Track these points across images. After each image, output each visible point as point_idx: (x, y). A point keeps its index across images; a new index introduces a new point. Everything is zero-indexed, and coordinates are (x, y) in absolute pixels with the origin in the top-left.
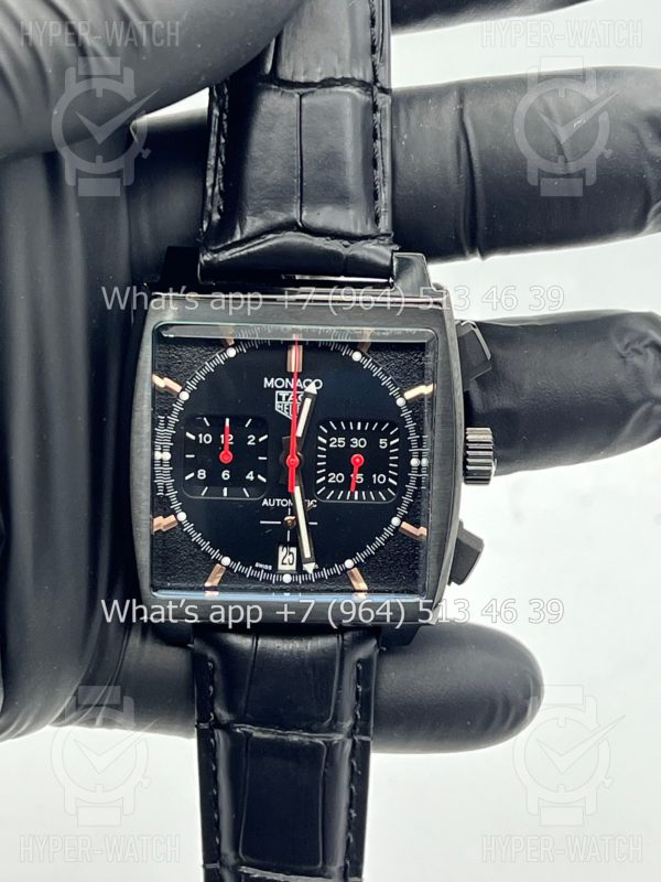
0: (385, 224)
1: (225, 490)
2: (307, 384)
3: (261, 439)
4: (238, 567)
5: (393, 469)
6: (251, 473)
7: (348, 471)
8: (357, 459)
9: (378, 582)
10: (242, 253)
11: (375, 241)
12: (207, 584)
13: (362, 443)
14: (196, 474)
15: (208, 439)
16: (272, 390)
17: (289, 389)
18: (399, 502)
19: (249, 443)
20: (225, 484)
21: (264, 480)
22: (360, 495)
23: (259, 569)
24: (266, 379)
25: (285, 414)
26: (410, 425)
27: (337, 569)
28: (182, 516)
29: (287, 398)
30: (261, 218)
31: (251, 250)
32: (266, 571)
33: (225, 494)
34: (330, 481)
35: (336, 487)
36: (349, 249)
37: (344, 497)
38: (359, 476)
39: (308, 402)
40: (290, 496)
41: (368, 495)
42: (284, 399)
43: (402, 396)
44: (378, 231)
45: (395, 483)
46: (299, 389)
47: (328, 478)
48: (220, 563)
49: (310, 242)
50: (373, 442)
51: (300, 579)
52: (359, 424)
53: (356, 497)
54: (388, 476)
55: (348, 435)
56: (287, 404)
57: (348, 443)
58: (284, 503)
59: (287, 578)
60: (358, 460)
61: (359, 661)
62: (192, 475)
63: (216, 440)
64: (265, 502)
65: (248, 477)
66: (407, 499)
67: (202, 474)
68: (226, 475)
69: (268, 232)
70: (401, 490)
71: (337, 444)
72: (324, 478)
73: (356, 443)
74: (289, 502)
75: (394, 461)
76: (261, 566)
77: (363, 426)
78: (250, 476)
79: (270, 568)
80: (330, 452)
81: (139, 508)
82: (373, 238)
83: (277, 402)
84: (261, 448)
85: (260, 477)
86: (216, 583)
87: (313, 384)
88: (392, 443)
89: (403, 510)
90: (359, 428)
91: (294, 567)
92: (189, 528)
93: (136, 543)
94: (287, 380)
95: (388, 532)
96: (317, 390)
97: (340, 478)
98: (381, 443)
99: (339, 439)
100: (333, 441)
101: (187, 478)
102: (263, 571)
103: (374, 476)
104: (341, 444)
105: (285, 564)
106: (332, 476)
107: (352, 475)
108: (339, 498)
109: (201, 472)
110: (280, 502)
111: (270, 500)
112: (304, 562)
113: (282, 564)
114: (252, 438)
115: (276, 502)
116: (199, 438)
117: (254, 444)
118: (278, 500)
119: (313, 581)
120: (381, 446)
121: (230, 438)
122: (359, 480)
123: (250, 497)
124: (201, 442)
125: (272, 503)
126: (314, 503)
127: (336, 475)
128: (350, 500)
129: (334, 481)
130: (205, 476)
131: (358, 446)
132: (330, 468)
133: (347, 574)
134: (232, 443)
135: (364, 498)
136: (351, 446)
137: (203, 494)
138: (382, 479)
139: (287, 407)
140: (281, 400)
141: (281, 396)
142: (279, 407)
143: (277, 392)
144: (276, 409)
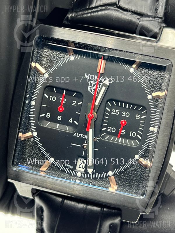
1: (58, 125)
2: (105, 80)
3: (79, 104)
4: (56, 164)
5: (140, 130)
6: (72, 119)
7: (118, 127)
9: (123, 185)
12: (41, 169)
13: (127, 115)
14: (46, 115)
15: (54, 99)
18: (140, 148)
19: (73, 104)
20: (58, 122)
21: (77, 124)
22: (122, 140)
23: (67, 167)
24: (86, 74)
25: (92, 93)
26: (153, 110)
27: (104, 175)
28: (35, 134)
32: (70, 169)
33: (57, 127)
34: (108, 130)
35: (111, 134)
36: (139, 21)
37: (114, 140)
38: (123, 131)
39: (104, 88)
40: (87, 133)
41: (125, 141)
42: (93, 85)
43: (151, 94)
44: (156, 15)
45: (140, 138)
46: (101, 81)
48: (49, 160)
51: (85, 176)
52: (128, 105)
53: (120, 141)
54: (138, 133)
55: (122, 109)
57: (121, 113)
58: (84, 137)
59: (79, 174)
60: (124, 123)
62: (44, 115)
63: (58, 100)
64: (75, 135)
65: (69, 121)
66: (145, 147)
67: (48, 115)
68: (59, 118)
70: (142, 142)
71: (115, 112)
72: (106, 128)
73: (125, 114)
74: (86, 137)
75: (141, 127)
76: (68, 165)
78: (71, 121)
79: (72, 167)
80: (111, 116)
83: (89, 86)
84: (78, 108)
85: (75, 122)
87: (108, 80)
88: (142, 117)
89: (141, 152)
90: (127, 107)
91: (84, 170)
92: (37, 140)
94: (96, 76)
95: (132, 161)
96: (109, 84)
97: (114, 130)
98: (137, 116)
99: (117, 110)
100: (113, 111)
101: (41, 116)
102: (68, 168)
103: (131, 132)
104: (117, 113)
105: (81, 168)
106: (110, 128)
107: (120, 130)
108: (111, 140)
109: (48, 114)
110: (82, 136)
111: (78, 134)
112: (87, 167)
113: (79, 167)
114: (75, 102)
115: (80, 135)
116: (50, 97)
117: (75, 105)
118: (82, 135)
119: (92, 178)
120: (136, 118)
121: (64, 100)
122: (123, 133)
123: (69, 131)
124: (51, 100)
125: (78, 136)
126: (98, 140)
127: (112, 128)
128: (116, 142)
129: (111, 131)
130: (49, 117)
131: (125, 116)
132: (110, 124)
133: (108, 178)
134: (65, 103)
135: (124, 142)
136: (122, 115)
137: (47, 125)
138: (134, 134)
139: (94, 89)
140: (91, 86)
141: (92, 84)
142: (90, 89)
143: (90, 81)
144: (88, 90)
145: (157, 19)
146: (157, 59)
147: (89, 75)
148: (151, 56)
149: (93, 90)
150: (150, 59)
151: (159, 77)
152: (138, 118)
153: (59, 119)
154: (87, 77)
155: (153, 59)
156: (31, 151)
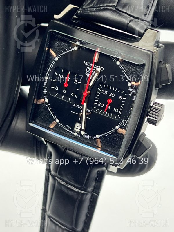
1: (63, 96)
2: (98, 67)
3: (79, 83)
4: (60, 124)
5: (121, 108)
6: (73, 93)
7: (105, 104)
8: (110, 101)
12: (50, 127)
13: (113, 95)
14: (55, 88)
16: (86, 66)
18: (120, 121)
19: (75, 83)
20: (64, 94)
22: (108, 114)
23: (67, 128)
24: (85, 62)
27: (93, 137)
28: (47, 101)
32: (69, 129)
33: (63, 98)
34: (98, 105)
35: (100, 108)
37: (102, 112)
39: (96, 74)
40: (82, 106)
41: (110, 115)
42: (89, 70)
43: (131, 83)
45: (121, 113)
46: (95, 69)
48: (55, 121)
50: (117, 96)
51: (80, 136)
52: (114, 88)
53: (106, 114)
54: (119, 110)
55: (109, 91)
56: (90, 72)
57: (108, 93)
59: (76, 134)
62: (54, 87)
64: (75, 105)
65: (71, 94)
68: (64, 91)
70: (122, 117)
71: (104, 92)
72: (97, 103)
73: (111, 94)
76: (68, 126)
78: (72, 94)
79: (71, 128)
80: (101, 95)
83: (86, 71)
84: (78, 85)
85: (75, 96)
87: (100, 68)
88: (124, 99)
89: (121, 124)
90: (113, 89)
92: (48, 105)
94: (92, 64)
95: (113, 130)
96: (101, 71)
97: (102, 105)
101: (52, 88)
103: (114, 108)
104: (106, 93)
106: (100, 104)
108: (100, 112)
113: (77, 128)
115: (78, 106)
116: (59, 75)
118: (79, 106)
119: (84, 138)
122: (109, 108)
123: (70, 102)
125: (77, 106)
126: (90, 111)
128: (103, 114)
129: (100, 106)
130: (58, 89)
131: (111, 96)
132: (100, 101)
133: (96, 140)
136: (109, 95)
137: (55, 95)
138: (117, 110)
140: (88, 71)
142: (87, 73)
143: (87, 67)
147: (87, 62)
149: (89, 74)
152: (120, 98)
154: (85, 64)
156: (44, 113)
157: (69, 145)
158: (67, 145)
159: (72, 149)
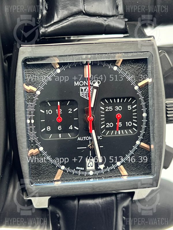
0: (121, 9)
1: (60, 135)
2: (94, 83)
3: (74, 110)
4: (68, 170)
5: (135, 119)
6: (71, 126)
7: (115, 121)
9: (132, 170)
10: (59, 27)
11: (117, 17)
12: (55, 179)
13: (120, 108)
14: (46, 129)
15: (50, 112)
17: (86, 86)
18: (139, 134)
19: (69, 112)
20: (60, 132)
21: (77, 129)
22: (121, 132)
23: (78, 170)
24: (75, 82)
25: (85, 97)
26: (142, 98)
27: (113, 166)
28: (41, 149)
29: (85, 90)
30: (66, 10)
31: (63, 25)
32: (81, 170)
33: (60, 137)
34: (107, 127)
35: (110, 129)
36: (107, 22)
37: (114, 134)
38: (120, 123)
39: (95, 91)
40: (90, 135)
42: (84, 91)
44: (118, 13)
45: (136, 125)
47: (106, 125)
48: (60, 168)
49: (89, 20)
50: (125, 108)
51: (97, 173)
52: (118, 99)
53: (119, 133)
54: (133, 122)
55: (114, 105)
56: (85, 93)
57: (114, 108)
58: (87, 138)
59: (91, 173)
60: (119, 116)
61: (124, 207)
62: (44, 129)
63: (54, 112)
64: (79, 139)
65: (70, 128)
66: (142, 132)
69: (70, 17)
70: (139, 128)
71: (109, 109)
72: (104, 126)
73: (117, 108)
74: (90, 138)
75: (135, 116)
76: (79, 168)
77: (120, 101)
78: (71, 128)
79: (83, 169)
80: (106, 113)
81: (22, 146)
82: (116, 16)
83: (81, 92)
85: (75, 127)
86: (59, 178)
87: (97, 83)
88: (133, 107)
89: (140, 137)
90: (118, 101)
91: (94, 168)
92: (45, 153)
93: (21, 162)
94: (85, 82)
95: (135, 148)
97: (111, 125)
98: (128, 107)
99: (110, 107)
100: (107, 108)
101: (42, 131)
102: (80, 170)
103: (127, 123)
104: (111, 109)
105: (89, 167)
106: (108, 124)
107: (117, 123)
108: (112, 134)
109: (49, 128)
110: (85, 138)
111: (81, 138)
112: (98, 165)
113: (88, 167)
114: (70, 110)
115: (84, 138)
116: (46, 112)
117: (72, 112)
119: (103, 173)
120: (128, 109)
121: (60, 111)
122: (120, 125)
123: (71, 137)
124: (47, 114)
125: (82, 139)
126: (101, 137)
127: (110, 124)
128: (116, 134)
129: (109, 127)
130: (50, 129)
131: (118, 110)
132: (107, 121)
133: (118, 169)
134: (61, 113)
135: (123, 133)
136: (115, 110)
137: (50, 138)
138: (130, 124)
139: (85, 94)
141: (83, 89)
142: (82, 94)
143: (80, 87)
144: (81, 95)
145: (120, 16)
146: (139, 53)
147: (78, 82)
148: (133, 52)
150: (133, 55)
151: (140, 68)
152: (130, 108)
153: (60, 129)
154: (77, 85)
155: (135, 54)
156: (42, 166)
157: (93, 188)
158: (90, 190)
159: (98, 191)
